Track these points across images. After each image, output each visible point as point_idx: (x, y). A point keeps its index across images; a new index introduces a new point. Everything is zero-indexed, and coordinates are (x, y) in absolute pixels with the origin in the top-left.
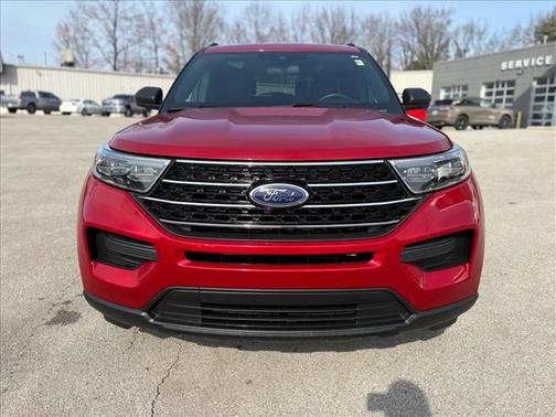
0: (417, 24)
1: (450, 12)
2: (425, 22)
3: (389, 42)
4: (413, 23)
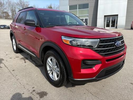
0: (21, 4)
1: (28, 2)
2: (23, 3)
3: (15, 7)
4: (20, 3)
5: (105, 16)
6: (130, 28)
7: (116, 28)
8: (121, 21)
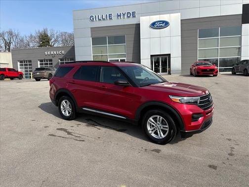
5: (152, 56)
6: (189, 74)
7: (170, 73)
8: (176, 63)
